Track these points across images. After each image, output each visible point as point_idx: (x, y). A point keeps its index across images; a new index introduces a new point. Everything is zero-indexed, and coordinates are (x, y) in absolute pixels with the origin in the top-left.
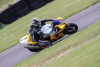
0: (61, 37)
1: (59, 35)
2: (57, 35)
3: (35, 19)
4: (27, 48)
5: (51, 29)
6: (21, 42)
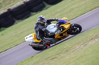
0: (65, 37)
1: (64, 35)
2: (61, 35)
5: (56, 28)
6: (26, 40)
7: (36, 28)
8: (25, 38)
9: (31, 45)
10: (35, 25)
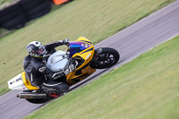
0: (86, 75)
1: (83, 71)
3: (34, 43)
4: (22, 97)
8: (9, 82)
10: (24, 62)
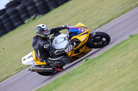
6: (24, 62)
7: (34, 45)
9: (33, 71)
